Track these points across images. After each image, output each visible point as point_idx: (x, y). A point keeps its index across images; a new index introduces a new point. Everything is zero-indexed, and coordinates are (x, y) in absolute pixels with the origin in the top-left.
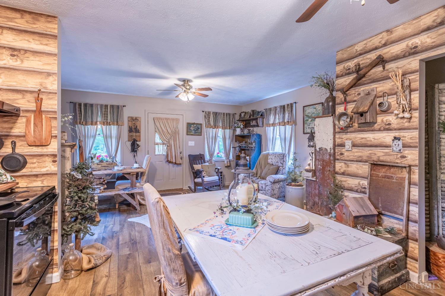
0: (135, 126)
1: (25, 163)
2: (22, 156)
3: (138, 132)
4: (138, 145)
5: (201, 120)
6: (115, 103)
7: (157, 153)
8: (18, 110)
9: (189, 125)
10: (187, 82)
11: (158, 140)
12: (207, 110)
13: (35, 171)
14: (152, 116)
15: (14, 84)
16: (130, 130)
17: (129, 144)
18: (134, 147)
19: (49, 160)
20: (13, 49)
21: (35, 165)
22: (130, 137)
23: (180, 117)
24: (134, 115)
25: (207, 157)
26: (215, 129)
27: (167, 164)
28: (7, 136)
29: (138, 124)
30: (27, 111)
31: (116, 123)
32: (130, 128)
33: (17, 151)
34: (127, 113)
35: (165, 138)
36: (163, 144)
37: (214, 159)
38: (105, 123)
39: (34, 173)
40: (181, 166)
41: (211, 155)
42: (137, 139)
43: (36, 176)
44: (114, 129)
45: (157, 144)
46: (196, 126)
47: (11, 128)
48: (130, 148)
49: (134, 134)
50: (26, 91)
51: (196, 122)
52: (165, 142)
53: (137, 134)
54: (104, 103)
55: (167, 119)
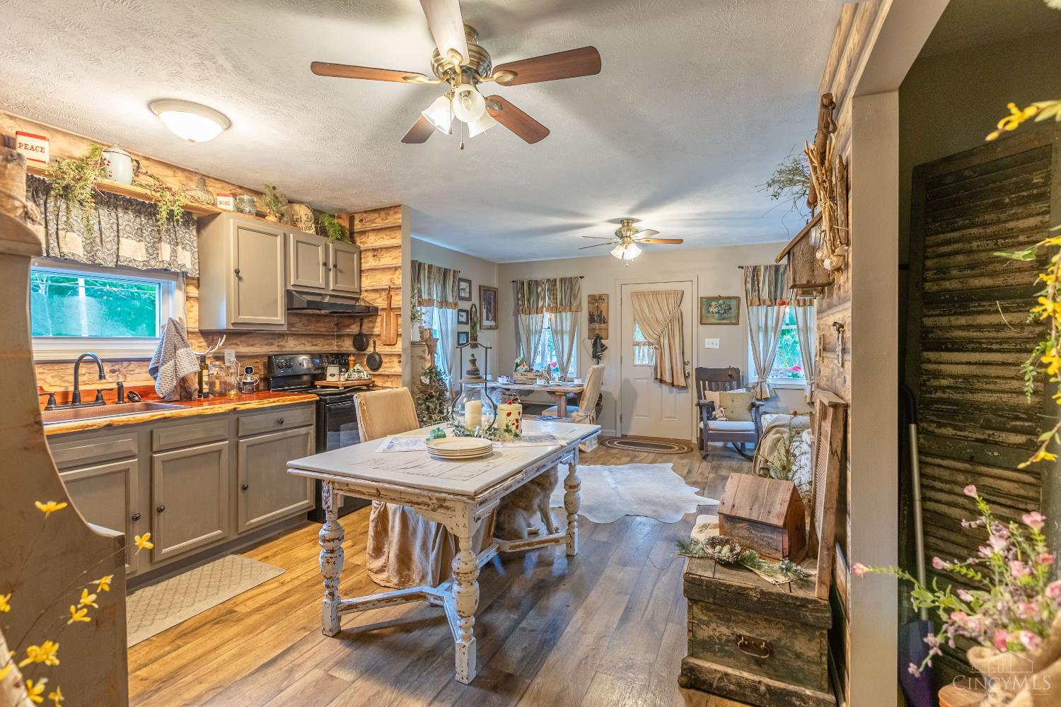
0: (599, 312)
1: (381, 362)
2: (379, 355)
3: (604, 322)
4: (602, 346)
5: (736, 288)
6: (568, 274)
7: (637, 362)
8: (376, 309)
9: (706, 302)
10: (628, 223)
11: (639, 337)
12: (751, 262)
13: (388, 371)
14: (627, 290)
15: (375, 283)
16: (592, 319)
17: (589, 343)
18: (598, 349)
19: (396, 359)
20: (374, 250)
21: (387, 365)
22: (591, 330)
23: (686, 287)
24: (597, 292)
25: (753, 378)
26: (776, 308)
27: (657, 384)
28: (371, 335)
29: (603, 306)
30: (383, 309)
31: (568, 308)
32: (590, 315)
33: (377, 350)
34: (586, 289)
35: (651, 332)
36: (650, 344)
37: (769, 380)
38: (555, 309)
39: (386, 373)
40: (688, 392)
41: (763, 372)
42: (603, 334)
43: (388, 376)
44: (567, 317)
45: (638, 344)
46: (724, 303)
47: (373, 327)
48: (591, 350)
49: (597, 325)
50: (382, 289)
51: (724, 294)
52: (652, 341)
53: (603, 326)
54: (552, 276)
55: (655, 293)
